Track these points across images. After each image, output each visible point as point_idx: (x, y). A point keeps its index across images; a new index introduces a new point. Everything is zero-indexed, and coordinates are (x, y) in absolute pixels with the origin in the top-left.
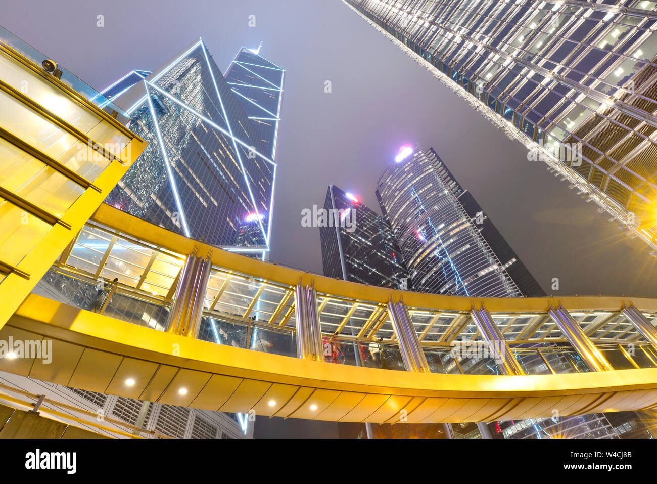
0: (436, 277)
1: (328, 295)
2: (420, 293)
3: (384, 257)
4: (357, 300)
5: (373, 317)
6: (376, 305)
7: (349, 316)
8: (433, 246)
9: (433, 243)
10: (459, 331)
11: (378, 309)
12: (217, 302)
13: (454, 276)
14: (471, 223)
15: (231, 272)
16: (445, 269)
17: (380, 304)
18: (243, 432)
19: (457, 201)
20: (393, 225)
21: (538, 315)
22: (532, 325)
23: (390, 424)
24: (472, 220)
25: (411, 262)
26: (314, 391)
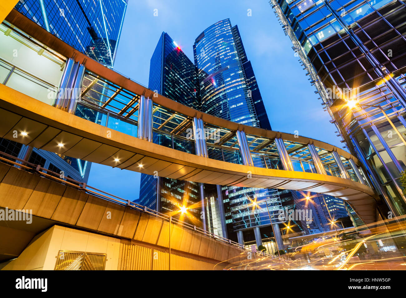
0: (217, 109)
1: (159, 106)
2: (212, 116)
3: (189, 90)
4: (176, 112)
5: (182, 124)
6: (186, 117)
7: (169, 121)
8: (220, 91)
9: (221, 88)
10: (227, 140)
11: (187, 120)
12: (84, 95)
13: (227, 111)
14: (246, 82)
15: (98, 77)
16: (223, 106)
17: (188, 117)
18: (82, 177)
19: (242, 66)
20: (200, 71)
21: (269, 140)
22: (264, 144)
23: (180, 180)
24: (247, 80)
25: (205, 97)
26: (144, 157)
